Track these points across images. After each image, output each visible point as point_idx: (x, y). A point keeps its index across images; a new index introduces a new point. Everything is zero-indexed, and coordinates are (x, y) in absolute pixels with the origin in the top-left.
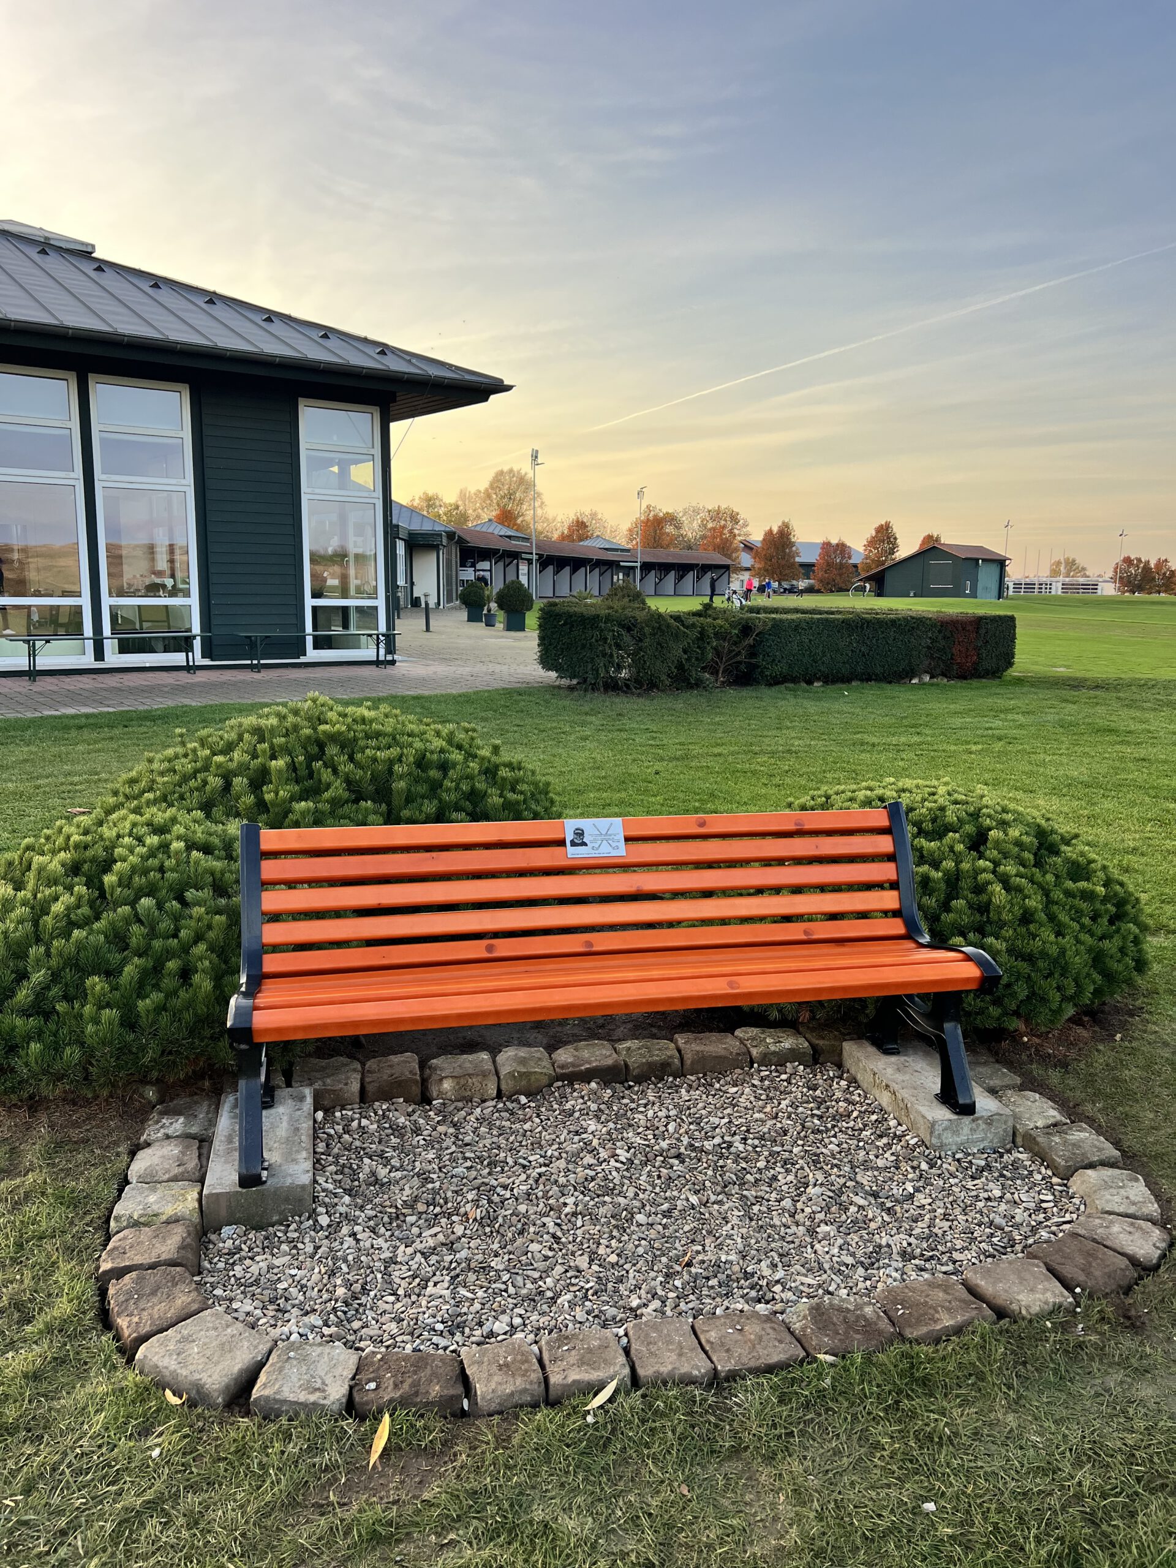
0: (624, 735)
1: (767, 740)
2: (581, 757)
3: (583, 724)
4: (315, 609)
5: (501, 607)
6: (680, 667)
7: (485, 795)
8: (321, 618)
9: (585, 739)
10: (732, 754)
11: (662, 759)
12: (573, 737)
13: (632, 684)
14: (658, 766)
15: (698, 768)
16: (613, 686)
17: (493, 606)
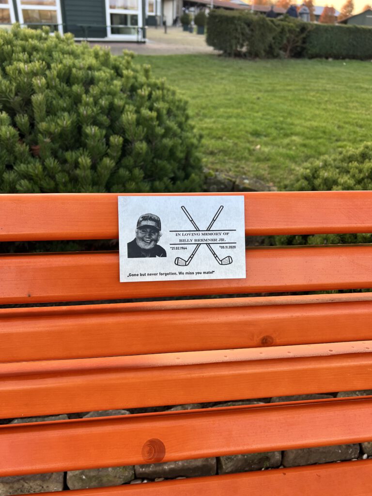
0: (242, 78)
1: (312, 84)
2: (219, 88)
3: (223, 72)
4: (112, 15)
5: (196, 23)
6: (271, 47)
7: (122, 111)
8: (115, 19)
9: (222, 79)
10: (297, 90)
11: (260, 91)
12: (216, 78)
13: (247, 55)
14: (259, 95)
15: (281, 97)
16: (239, 55)
17: (193, 23)
